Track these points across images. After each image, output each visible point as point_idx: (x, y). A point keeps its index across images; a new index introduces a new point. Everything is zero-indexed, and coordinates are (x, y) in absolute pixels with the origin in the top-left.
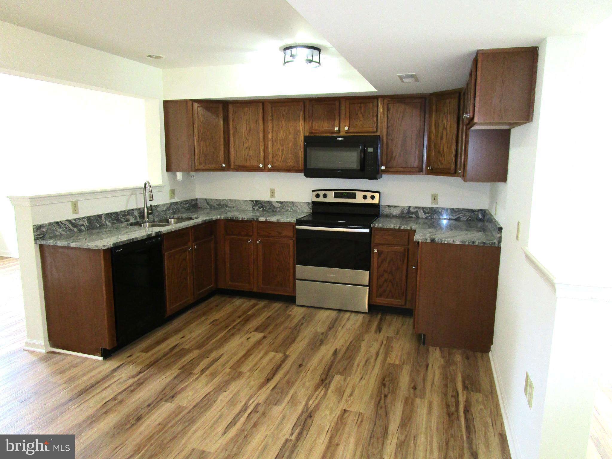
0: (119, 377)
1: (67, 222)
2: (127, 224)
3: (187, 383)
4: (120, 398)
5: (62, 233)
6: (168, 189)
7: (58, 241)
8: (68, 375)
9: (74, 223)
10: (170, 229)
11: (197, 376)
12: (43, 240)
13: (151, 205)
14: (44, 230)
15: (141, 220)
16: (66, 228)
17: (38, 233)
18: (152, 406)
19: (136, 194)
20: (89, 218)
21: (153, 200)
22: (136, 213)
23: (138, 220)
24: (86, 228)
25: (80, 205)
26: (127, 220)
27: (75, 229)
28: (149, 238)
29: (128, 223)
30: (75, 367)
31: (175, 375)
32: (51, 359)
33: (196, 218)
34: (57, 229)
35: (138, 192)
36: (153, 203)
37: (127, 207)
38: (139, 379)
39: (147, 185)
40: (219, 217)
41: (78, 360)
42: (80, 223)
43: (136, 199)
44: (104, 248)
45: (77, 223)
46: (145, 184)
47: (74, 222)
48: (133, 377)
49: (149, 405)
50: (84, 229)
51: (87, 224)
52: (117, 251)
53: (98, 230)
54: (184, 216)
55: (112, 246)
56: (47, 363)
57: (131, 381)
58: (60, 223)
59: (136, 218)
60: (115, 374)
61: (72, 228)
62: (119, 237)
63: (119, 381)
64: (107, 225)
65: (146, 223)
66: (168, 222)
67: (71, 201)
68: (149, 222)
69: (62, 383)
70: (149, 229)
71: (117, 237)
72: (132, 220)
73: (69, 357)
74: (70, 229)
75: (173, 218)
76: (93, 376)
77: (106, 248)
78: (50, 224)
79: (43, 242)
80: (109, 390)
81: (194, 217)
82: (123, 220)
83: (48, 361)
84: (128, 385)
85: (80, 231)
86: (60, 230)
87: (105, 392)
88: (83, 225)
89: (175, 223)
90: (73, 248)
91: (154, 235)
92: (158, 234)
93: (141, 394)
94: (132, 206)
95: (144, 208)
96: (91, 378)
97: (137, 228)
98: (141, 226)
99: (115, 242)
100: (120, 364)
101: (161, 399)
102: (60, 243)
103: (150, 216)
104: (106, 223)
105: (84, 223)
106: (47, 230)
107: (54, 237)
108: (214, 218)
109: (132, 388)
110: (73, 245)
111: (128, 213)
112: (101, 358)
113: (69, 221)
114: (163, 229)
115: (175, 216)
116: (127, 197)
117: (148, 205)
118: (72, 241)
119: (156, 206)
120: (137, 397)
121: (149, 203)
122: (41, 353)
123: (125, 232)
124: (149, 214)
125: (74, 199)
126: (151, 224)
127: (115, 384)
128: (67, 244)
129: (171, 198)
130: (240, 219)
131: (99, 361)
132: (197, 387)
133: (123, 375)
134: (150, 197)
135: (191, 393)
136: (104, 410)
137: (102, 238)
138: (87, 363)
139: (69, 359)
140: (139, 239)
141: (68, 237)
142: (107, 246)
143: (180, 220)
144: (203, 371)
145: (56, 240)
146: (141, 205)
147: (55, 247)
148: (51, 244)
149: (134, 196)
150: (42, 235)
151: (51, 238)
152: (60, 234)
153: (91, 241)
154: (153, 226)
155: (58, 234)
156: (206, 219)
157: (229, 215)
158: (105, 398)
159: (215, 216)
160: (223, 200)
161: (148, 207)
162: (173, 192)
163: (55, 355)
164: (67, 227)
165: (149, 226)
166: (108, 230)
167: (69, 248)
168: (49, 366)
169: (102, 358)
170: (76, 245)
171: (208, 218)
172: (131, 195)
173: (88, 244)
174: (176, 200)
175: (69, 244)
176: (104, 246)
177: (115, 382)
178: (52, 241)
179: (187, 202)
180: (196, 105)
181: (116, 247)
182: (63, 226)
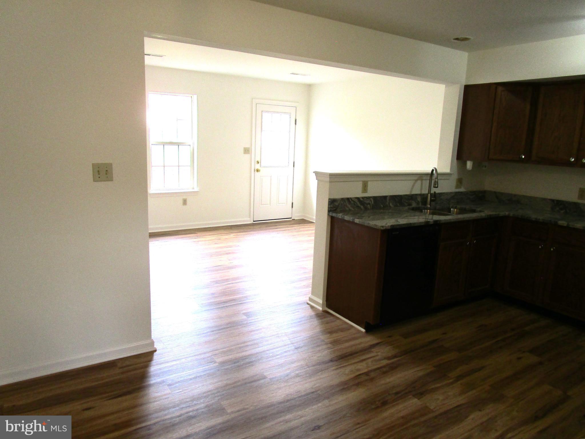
0: (376, 354)
1: (356, 199)
2: (409, 209)
3: (439, 384)
4: (372, 375)
5: (351, 208)
6: (455, 177)
7: (346, 216)
8: (335, 336)
9: (362, 201)
10: (450, 219)
11: (451, 381)
12: (334, 213)
13: (435, 192)
14: (337, 204)
15: (423, 206)
16: (354, 204)
17: (332, 206)
18: (400, 395)
19: (422, 180)
20: (375, 198)
21: (437, 187)
22: (419, 199)
23: (420, 205)
24: (371, 206)
25: (370, 185)
26: (410, 205)
27: (362, 207)
28: (427, 225)
29: (410, 207)
30: (342, 331)
31: (428, 371)
32: (325, 318)
33: (480, 211)
34: (347, 204)
35: (424, 178)
36: (438, 191)
37: (411, 191)
38: (392, 363)
39: (434, 172)
40: (507, 213)
41: (345, 326)
42: (367, 202)
43: (422, 184)
44: (382, 228)
45: (365, 201)
46: (433, 170)
47: (362, 199)
48: (389, 358)
49: (397, 393)
50: (370, 208)
51: (373, 203)
52: (394, 233)
53: (382, 210)
54: (468, 207)
55: (389, 228)
56: (320, 321)
57: (385, 362)
58: (350, 200)
59: (418, 203)
60: (373, 350)
61: (359, 205)
62: (399, 220)
63: (375, 358)
64: (390, 206)
65: (427, 209)
66: (449, 211)
67: (362, 181)
68: (430, 209)
69: (328, 343)
70: (429, 216)
71: (396, 219)
72: (414, 205)
73: (338, 321)
74: (358, 206)
75: (456, 208)
76: (354, 345)
77: (384, 228)
78: (342, 199)
79: (334, 215)
80: (364, 364)
81: (479, 209)
82: (406, 204)
83: (322, 318)
84: (381, 365)
85: (366, 209)
86: (349, 206)
87: (361, 364)
88: (369, 204)
89: (458, 213)
90: (356, 223)
91: (432, 223)
92: (436, 223)
93: (392, 379)
94: (416, 191)
95: (427, 194)
96: (352, 346)
97: (417, 213)
98: (422, 212)
99: (393, 224)
100: (379, 341)
101: (410, 392)
102: (347, 218)
103: (433, 203)
104: (390, 205)
105: (370, 202)
106: (339, 204)
107: (344, 211)
108: (502, 214)
109: (384, 369)
110: (357, 221)
111: (412, 197)
112: (363, 330)
113: (358, 198)
114: (442, 218)
115: (458, 206)
116: (413, 182)
117: (432, 192)
118: (357, 217)
119: (441, 194)
120: (388, 380)
121: (433, 190)
122: (319, 310)
123: (405, 215)
124: (431, 201)
125: (365, 179)
126: (432, 211)
127: (370, 360)
128: (352, 219)
129: (457, 187)
130: (534, 220)
131: (362, 332)
132: (449, 394)
133: (379, 354)
134: (435, 184)
135: (441, 398)
136: (357, 381)
137: (383, 219)
138: (352, 331)
139: (338, 322)
140: (416, 225)
141: (354, 214)
142: (385, 226)
143: (462, 211)
144: (458, 378)
145: (344, 214)
146: (425, 191)
147: (343, 221)
148: (340, 217)
149: (419, 182)
150: (335, 209)
151: (341, 212)
152: (349, 209)
153: (373, 219)
154: (433, 214)
155: (347, 209)
156: (492, 213)
157: (520, 213)
158: (358, 370)
159: (503, 212)
160: (515, 195)
161: (432, 194)
162: (460, 181)
163: (329, 316)
164: (356, 204)
165: (430, 214)
166: (390, 211)
167: (353, 223)
168: (322, 323)
169: (365, 330)
170: (359, 221)
171: (494, 213)
172: (416, 180)
173: (369, 222)
174: (462, 190)
175: (354, 219)
176: (383, 227)
177: (371, 357)
178: (341, 215)
179: (474, 193)
180: (500, 88)
181: (393, 229)
182: (352, 202)
